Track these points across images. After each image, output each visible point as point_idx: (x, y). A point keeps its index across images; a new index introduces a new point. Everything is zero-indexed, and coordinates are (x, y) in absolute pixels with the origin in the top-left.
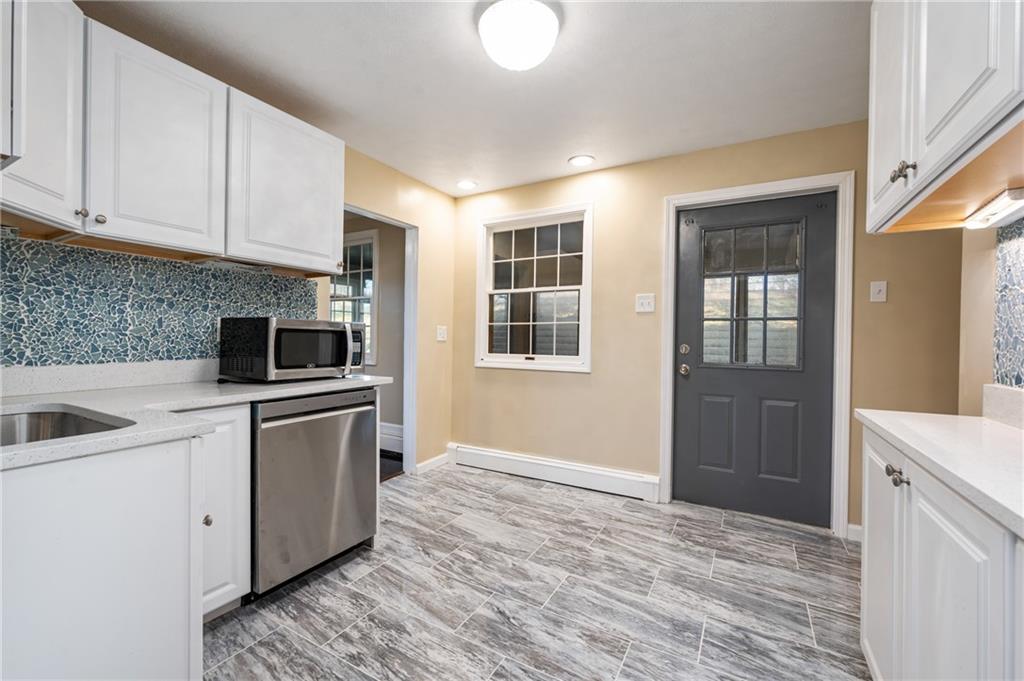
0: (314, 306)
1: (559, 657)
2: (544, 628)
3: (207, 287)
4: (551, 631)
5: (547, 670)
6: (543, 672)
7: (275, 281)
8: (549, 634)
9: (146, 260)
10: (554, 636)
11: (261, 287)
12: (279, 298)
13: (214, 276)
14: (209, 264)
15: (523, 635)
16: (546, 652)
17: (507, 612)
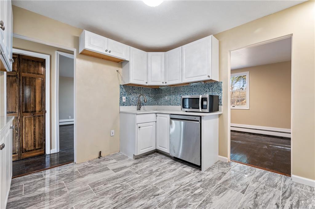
0: (221, 90)
1: (131, 204)
2: (145, 204)
3: (193, 90)
4: (144, 205)
5: (128, 200)
6: (128, 199)
7: (208, 85)
8: (142, 205)
9: (184, 86)
10: (141, 206)
11: (205, 87)
12: (209, 89)
13: (194, 87)
14: (192, 85)
15: (145, 198)
16: (135, 201)
17: (158, 196)
